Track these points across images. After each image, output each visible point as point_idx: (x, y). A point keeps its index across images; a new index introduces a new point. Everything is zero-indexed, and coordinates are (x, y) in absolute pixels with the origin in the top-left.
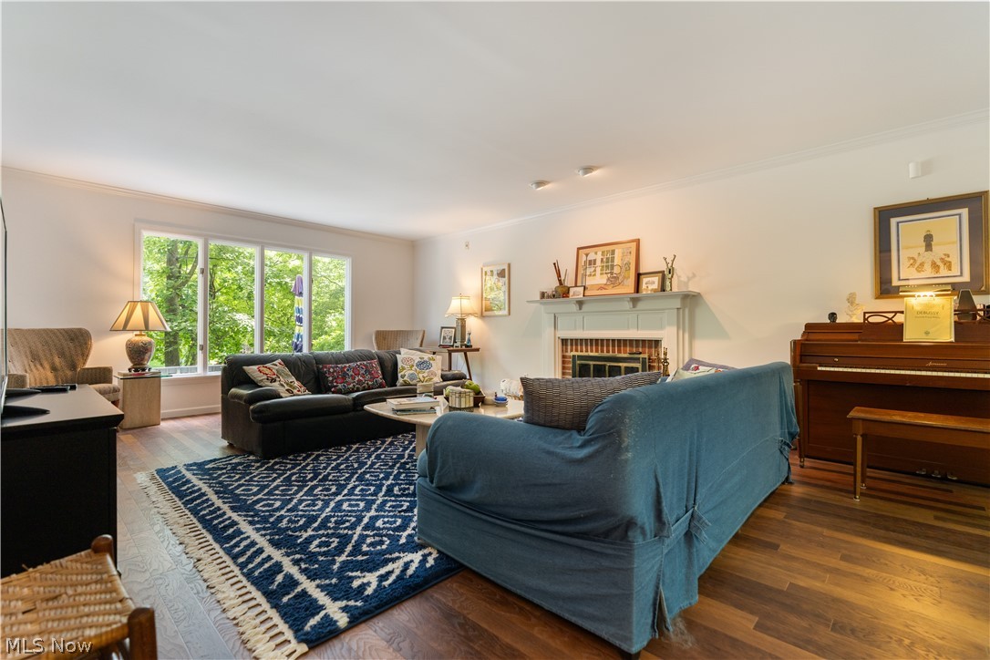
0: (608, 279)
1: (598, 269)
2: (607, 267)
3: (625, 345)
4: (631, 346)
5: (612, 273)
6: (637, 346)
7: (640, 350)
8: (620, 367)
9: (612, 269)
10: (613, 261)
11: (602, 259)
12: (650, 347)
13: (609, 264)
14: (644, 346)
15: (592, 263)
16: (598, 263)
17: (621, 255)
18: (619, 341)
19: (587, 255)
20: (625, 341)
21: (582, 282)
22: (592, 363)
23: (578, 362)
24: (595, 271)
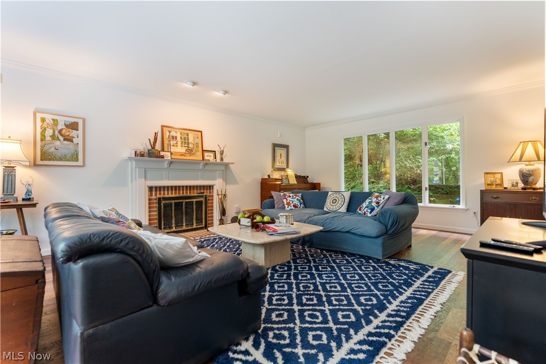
0: (186, 150)
1: (179, 143)
2: (185, 142)
3: (194, 189)
4: (197, 189)
5: (188, 147)
6: (200, 189)
7: (202, 191)
8: (193, 202)
9: (188, 144)
10: (188, 140)
11: (181, 137)
12: (207, 189)
13: (185, 141)
14: (204, 189)
15: (174, 138)
16: (179, 139)
17: (193, 137)
18: (190, 187)
19: (170, 132)
20: (194, 186)
21: (168, 149)
22: (173, 202)
23: (163, 202)
24: (177, 143)
